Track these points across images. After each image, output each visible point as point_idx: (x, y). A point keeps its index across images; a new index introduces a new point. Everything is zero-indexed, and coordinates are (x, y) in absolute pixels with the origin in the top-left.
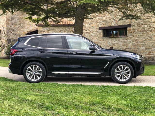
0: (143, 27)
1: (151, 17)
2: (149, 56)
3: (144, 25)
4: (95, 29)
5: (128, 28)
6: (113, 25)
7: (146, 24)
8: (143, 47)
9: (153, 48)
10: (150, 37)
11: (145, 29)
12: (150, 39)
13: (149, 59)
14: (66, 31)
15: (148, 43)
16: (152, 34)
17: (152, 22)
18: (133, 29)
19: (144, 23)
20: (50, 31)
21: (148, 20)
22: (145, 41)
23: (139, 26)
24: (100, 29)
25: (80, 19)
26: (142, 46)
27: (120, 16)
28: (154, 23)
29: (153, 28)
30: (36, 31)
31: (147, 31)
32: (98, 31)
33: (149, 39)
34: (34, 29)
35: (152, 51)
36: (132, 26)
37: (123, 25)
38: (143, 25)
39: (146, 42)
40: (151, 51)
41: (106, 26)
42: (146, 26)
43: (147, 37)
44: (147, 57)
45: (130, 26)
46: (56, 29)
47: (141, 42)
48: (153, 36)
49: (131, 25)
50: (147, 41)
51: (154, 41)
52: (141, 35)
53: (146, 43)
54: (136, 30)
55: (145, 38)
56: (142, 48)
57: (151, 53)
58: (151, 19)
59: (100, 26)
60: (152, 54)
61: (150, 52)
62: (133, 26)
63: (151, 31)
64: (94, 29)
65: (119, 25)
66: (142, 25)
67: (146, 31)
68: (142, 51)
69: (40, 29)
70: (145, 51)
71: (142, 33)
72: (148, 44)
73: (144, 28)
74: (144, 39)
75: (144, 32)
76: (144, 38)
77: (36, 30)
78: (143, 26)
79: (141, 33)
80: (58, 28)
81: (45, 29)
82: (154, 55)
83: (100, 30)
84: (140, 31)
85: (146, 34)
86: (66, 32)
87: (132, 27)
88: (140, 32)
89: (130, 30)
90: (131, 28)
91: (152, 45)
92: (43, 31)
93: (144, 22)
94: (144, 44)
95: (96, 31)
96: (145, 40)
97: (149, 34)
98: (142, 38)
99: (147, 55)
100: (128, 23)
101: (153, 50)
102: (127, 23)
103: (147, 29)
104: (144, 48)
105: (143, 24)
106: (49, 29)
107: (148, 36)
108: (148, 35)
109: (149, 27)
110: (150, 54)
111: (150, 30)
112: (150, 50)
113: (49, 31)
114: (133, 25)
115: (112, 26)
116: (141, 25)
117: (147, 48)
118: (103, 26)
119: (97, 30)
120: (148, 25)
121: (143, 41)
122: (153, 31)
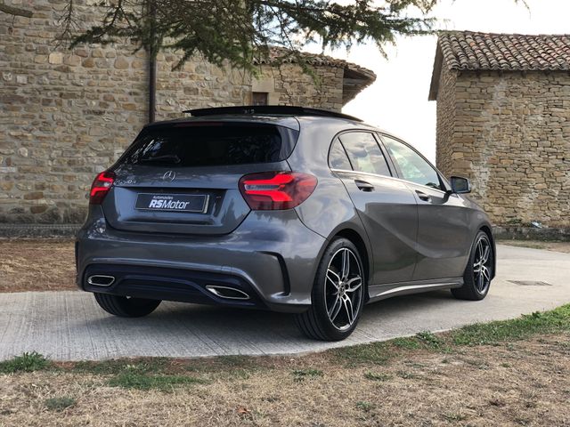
0: (6, 83)
1: (49, 48)
2: (35, 201)
3: (15, 73)
7: (20, 69)
8: (8, 163)
9: (55, 170)
10: (41, 125)
11: (19, 92)
12: (41, 134)
13: (38, 216)
15: (30, 148)
16: (48, 115)
17: (56, 66)
19: (11, 65)
21: (31, 55)
22: (17, 143)
28: (59, 73)
29: (57, 93)
31: (29, 102)
33: (37, 133)
35: (51, 184)
38: (7, 71)
39: (24, 145)
40: (47, 184)
42: (21, 79)
43: (27, 123)
44: (27, 209)
47: (1, 144)
48: (54, 125)
50: (25, 142)
51: (57, 144)
53: (25, 151)
55: (18, 128)
56: (5, 170)
57: (45, 192)
58: (46, 54)
60: (50, 196)
61: (43, 187)
63: (47, 102)
66: (4, 74)
67: (22, 100)
68: (4, 182)
70: (15, 182)
71: (5, 105)
72: (30, 154)
73: (13, 87)
74: (13, 133)
75: (15, 105)
76: (13, 129)
79: (1, 104)
82: (57, 200)
85: (24, 113)
91: (52, 160)
93: (14, 62)
94: (12, 151)
96: (16, 137)
97: (37, 115)
98: (3, 128)
99: (26, 198)
101: (56, 178)
103: (25, 92)
104: (14, 170)
105: (9, 68)
107: (31, 121)
108: (33, 117)
109: (35, 85)
110: (42, 196)
111: (43, 97)
112: (42, 179)
116: (0, 73)
117: (28, 171)
120: (31, 77)
121: (9, 139)
122: (54, 103)
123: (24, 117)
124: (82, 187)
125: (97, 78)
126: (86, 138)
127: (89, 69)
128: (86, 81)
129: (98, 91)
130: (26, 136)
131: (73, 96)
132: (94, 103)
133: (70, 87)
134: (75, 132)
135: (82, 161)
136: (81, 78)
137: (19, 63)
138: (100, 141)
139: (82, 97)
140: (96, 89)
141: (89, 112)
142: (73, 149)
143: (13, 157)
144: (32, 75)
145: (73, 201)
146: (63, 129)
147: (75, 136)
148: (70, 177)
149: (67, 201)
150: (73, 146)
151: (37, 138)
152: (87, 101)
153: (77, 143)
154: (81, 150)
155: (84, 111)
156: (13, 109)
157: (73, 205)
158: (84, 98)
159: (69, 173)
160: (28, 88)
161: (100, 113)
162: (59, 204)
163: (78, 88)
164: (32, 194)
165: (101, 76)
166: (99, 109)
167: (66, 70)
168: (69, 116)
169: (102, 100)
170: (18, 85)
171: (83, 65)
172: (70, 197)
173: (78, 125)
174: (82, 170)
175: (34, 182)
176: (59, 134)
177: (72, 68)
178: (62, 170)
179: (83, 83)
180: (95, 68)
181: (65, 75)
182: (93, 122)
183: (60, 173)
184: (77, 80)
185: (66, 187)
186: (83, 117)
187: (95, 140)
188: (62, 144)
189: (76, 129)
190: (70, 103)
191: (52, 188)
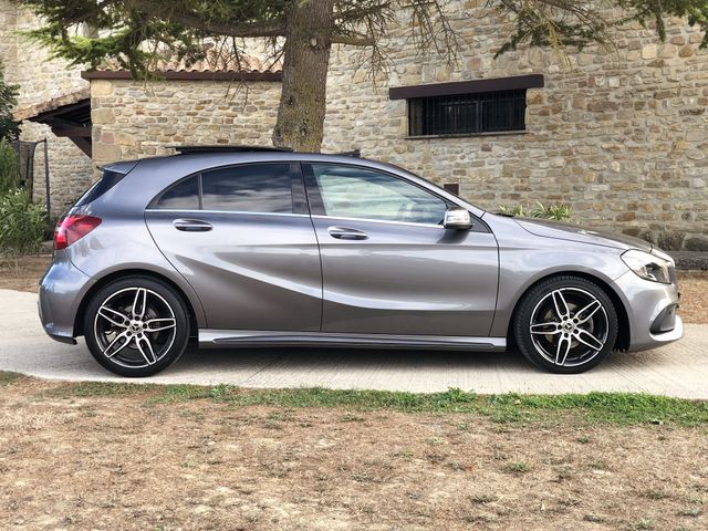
0: (599, 89)
1: (642, 40)
2: (627, 223)
3: (607, 76)
4: (370, 97)
5: (531, 94)
6: (457, 77)
7: (613, 71)
8: (600, 180)
9: (648, 185)
10: (633, 134)
11: (612, 98)
12: (634, 144)
14: (231, 104)
15: (623, 161)
16: (641, 121)
17: (646, 63)
18: (552, 98)
19: (603, 68)
20: (154, 101)
21: (623, 53)
22: (609, 156)
23: (583, 84)
24: (395, 94)
25: (314, 43)
26: (594, 176)
27: (488, 32)
28: (653, 69)
29: (651, 94)
30: (81, 102)
31: (621, 108)
32: (382, 104)
33: (630, 143)
34: (73, 94)
35: (644, 203)
36: (546, 84)
37: (507, 76)
38: (600, 75)
39: (616, 159)
40: (640, 202)
41: (424, 80)
42: (613, 82)
43: (619, 133)
45: (537, 80)
46: (180, 92)
47: (593, 160)
48: (647, 132)
49: (542, 76)
50: (618, 155)
51: (651, 155)
52: (590, 124)
53: (616, 166)
54: (569, 103)
55: (610, 139)
56: (597, 188)
57: (637, 213)
58: (639, 48)
59: (394, 82)
60: (643, 217)
61: (635, 207)
62: (555, 83)
63: (639, 106)
64: (364, 97)
65: (486, 76)
66: (596, 79)
67: (614, 106)
68: (596, 202)
69: (101, 91)
70: (608, 201)
71: (597, 115)
72: (623, 168)
73: (605, 92)
74: (605, 145)
75: (607, 113)
76: (604, 140)
77: (79, 97)
78: (601, 82)
79: (593, 114)
80: (188, 88)
81: (127, 93)
82: (651, 222)
83: (396, 103)
84: (585, 106)
85: (617, 121)
86: (232, 107)
87: (549, 87)
88: (585, 112)
89: (538, 100)
90: (544, 92)
91: (645, 174)
92: (117, 103)
93: (606, 63)
94: (604, 166)
95: (373, 105)
96: (608, 150)
97: (629, 122)
98: (595, 140)
99: (618, 220)
100: (529, 71)
101: (649, 196)
102: (525, 67)
103: (617, 97)
104: (606, 187)
105: (601, 71)
106: (147, 94)
107: (623, 130)
108: (625, 125)
109: (629, 88)
110: (632, 217)
111: (636, 100)
112: (635, 198)
113: (148, 105)
114: (551, 77)
115: (451, 81)
116: (592, 79)
117: (619, 189)
118: (412, 81)
119: (379, 101)
120: (624, 79)
121: (601, 153)
122: (647, 106)
123: (616, 126)
124: (677, 205)
125: (696, 68)
126: (682, 145)
127: (686, 59)
128: (682, 75)
129: (697, 84)
130: (618, 148)
131: (667, 94)
132: (692, 100)
133: (665, 84)
134: (670, 139)
135: (679, 174)
136: (678, 71)
137: (611, 63)
138: (699, 147)
139: (678, 94)
140: (694, 82)
141: (686, 112)
142: (668, 160)
143: (605, 173)
144: (624, 76)
145: (668, 223)
146: (656, 136)
147: (669, 143)
148: (665, 194)
149: (661, 223)
150: (668, 156)
151: (630, 149)
152: (685, 100)
153: (672, 152)
154: (677, 160)
155: (680, 112)
156: (605, 118)
157: (668, 227)
158: (681, 96)
159: (663, 189)
160: (620, 92)
161: (699, 112)
162: (653, 227)
163: (674, 85)
164: (624, 216)
165: (700, 66)
166: (698, 107)
167: (659, 64)
168: (663, 119)
169: (701, 96)
170: (610, 89)
171: (680, 56)
172: (664, 219)
173: (674, 130)
174: (678, 184)
175: (626, 201)
176: (652, 143)
177: (667, 61)
178: (656, 186)
179: (679, 77)
180: (694, 57)
181: (659, 70)
182: (690, 124)
183: (655, 189)
184: (673, 76)
185: (660, 206)
186: (679, 120)
187: (692, 146)
188: (657, 155)
189: (671, 134)
190: (664, 104)
191: (644, 207)
